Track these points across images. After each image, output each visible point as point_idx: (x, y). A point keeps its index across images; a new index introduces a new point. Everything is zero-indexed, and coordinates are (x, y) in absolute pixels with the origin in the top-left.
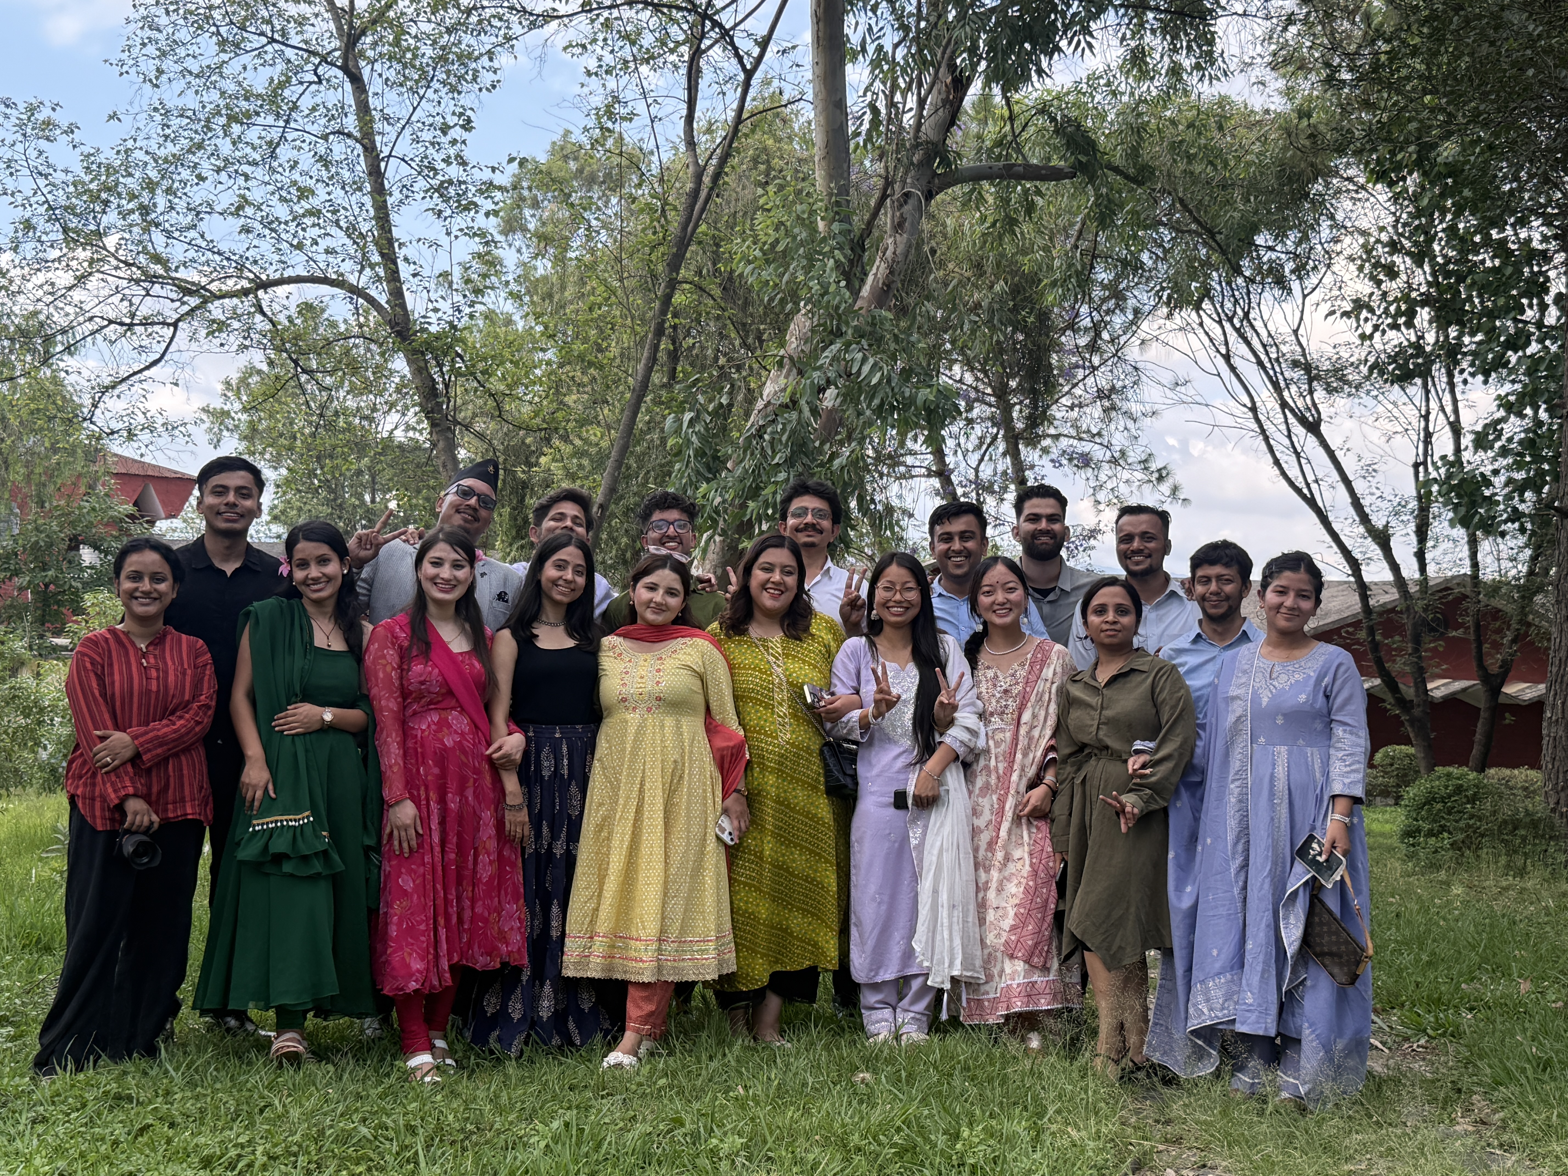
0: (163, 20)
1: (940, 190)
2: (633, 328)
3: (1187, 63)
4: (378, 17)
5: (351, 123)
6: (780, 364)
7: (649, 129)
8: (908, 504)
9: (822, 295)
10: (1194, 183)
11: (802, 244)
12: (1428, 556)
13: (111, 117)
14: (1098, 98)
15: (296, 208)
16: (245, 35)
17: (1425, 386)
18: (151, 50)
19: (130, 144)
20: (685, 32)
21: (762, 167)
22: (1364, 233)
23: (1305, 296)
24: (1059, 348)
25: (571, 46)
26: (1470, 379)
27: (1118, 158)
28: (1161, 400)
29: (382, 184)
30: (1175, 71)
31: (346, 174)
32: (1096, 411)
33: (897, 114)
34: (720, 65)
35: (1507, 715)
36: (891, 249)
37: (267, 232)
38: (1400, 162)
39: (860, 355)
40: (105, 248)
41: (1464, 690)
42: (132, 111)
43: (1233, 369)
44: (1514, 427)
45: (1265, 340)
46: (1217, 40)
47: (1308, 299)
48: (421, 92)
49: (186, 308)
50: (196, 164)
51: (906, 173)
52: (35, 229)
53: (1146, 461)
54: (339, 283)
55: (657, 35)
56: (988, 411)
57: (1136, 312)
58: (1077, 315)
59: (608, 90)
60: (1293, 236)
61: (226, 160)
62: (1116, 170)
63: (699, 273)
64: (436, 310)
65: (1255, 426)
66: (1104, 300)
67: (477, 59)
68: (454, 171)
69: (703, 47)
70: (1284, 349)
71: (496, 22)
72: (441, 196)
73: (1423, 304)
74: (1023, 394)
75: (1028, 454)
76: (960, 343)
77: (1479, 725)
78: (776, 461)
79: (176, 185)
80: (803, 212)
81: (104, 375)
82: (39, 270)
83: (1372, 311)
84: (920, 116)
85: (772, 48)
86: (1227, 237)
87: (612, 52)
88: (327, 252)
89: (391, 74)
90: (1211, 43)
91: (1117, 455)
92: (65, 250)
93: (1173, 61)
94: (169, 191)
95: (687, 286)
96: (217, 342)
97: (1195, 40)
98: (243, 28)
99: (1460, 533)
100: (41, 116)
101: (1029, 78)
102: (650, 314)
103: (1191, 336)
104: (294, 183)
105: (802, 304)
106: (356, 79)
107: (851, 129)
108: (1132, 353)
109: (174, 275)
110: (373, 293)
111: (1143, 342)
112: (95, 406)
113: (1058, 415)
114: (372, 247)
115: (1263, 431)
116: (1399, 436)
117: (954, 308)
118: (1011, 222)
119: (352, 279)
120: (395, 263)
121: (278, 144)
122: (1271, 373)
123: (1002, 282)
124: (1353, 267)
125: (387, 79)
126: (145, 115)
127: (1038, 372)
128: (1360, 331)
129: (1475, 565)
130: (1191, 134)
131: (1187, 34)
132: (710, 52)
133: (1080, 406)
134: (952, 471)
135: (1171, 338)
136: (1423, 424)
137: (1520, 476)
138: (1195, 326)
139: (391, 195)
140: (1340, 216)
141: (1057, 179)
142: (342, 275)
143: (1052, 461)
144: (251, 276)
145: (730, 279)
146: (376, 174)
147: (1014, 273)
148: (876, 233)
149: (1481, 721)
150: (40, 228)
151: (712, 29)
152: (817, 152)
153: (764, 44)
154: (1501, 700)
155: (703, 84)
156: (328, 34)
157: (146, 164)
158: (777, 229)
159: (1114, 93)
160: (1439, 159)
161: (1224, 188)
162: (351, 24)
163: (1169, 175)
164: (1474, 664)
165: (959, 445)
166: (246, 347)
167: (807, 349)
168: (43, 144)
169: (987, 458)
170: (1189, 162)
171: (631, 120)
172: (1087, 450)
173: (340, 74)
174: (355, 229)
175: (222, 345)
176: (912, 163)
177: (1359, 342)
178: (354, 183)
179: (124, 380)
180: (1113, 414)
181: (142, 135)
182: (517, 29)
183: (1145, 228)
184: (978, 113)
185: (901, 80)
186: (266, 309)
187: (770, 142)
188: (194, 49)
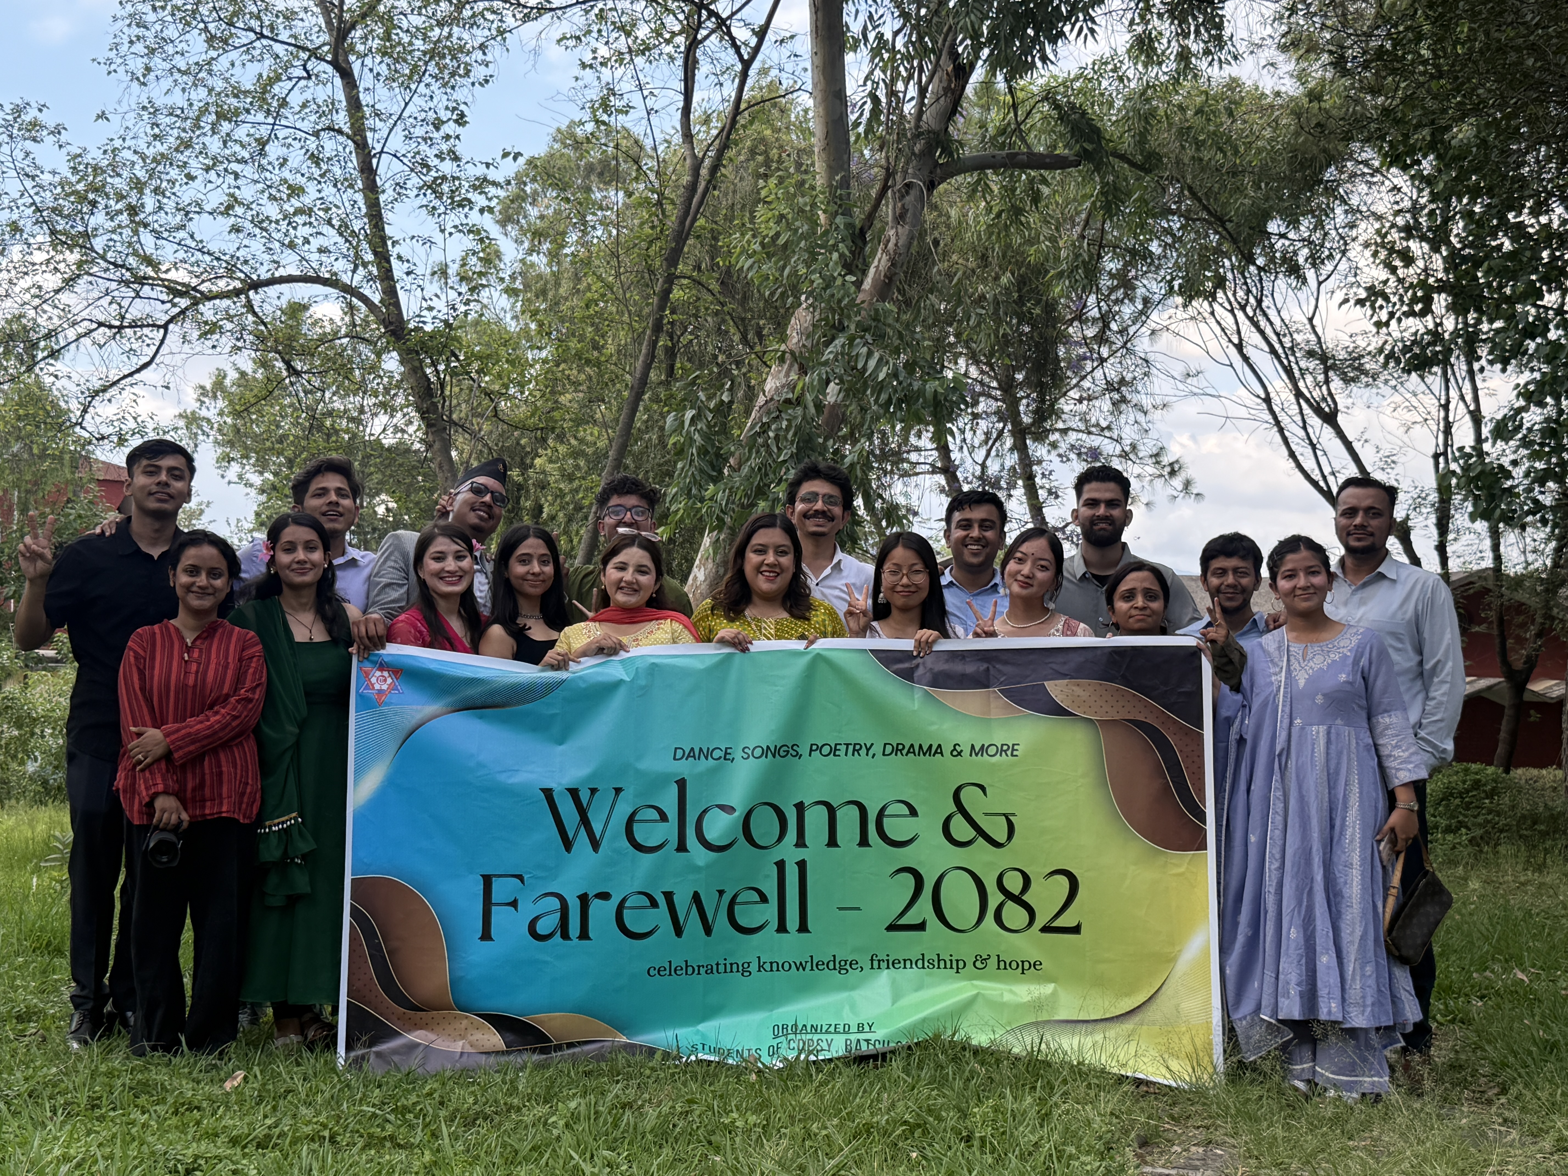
0: (151, 17)
1: (943, 180)
2: (630, 324)
3: (1196, 47)
4: (368, 11)
5: (342, 119)
6: (782, 359)
7: (645, 122)
8: (914, 503)
9: (825, 289)
10: (1203, 170)
11: (803, 237)
12: (1449, 549)
13: (99, 117)
14: (1105, 83)
15: (286, 207)
16: (233, 30)
17: (1445, 373)
18: (139, 48)
19: (118, 143)
20: (681, 22)
21: (760, 158)
22: (1379, 218)
23: (1320, 284)
24: (1066, 339)
25: (564, 38)
26: (1488, 367)
27: (1127, 144)
28: (1172, 392)
29: (374, 181)
30: (1184, 56)
31: (337, 171)
32: (1105, 404)
33: (897, 103)
34: (717, 55)
35: (1532, 712)
36: (893, 240)
37: (257, 231)
38: (1413, 146)
39: (864, 350)
40: (92, 249)
41: (1489, 688)
42: (120, 110)
43: (1246, 359)
44: (1534, 417)
45: (1278, 329)
46: (1226, 24)
47: (1323, 286)
48: (413, 87)
49: (176, 310)
50: (185, 163)
51: (907, 163)
52: (22, 231)
53: (1157, 455)
54: (333, 282)
55: (653, 26)
56: (994, 405)
57: (1146, 301)
58: (1085, 306)
59: (603, 83)
60: (1306, 223)
61: (214, 158)
62: (1123, 157)
63: (698, 267)
64: (430, 309)
65: (1269, 418)
66: (1112, 290)
67: (468, 53)
68: (447, 167)
69: (699, 37)
70: (1298, 338)
71: (489, 16)
72: (434, 192)
73: (1439, 290)
74: (1029, 387)
75: (1038, 450)
76: (964, 337)
77: (1504, 723)
78: (781, 458)
79: (164, 184)
80: (806, 204)
81: (95, 379)
82: (26, 273)
83: (1387, 299)
84: (921, 104)
85: (770, 36)
86: (1238, 225)
87: (607, 43)
88: (321, 250)
89: (384, 70)
90: (1220, 27)
91: (1127, 449)
92: (52, 253)
93: (1180, 45)
94: (157, 191)
95: (685, 281)
96: (209, 343)
97: (1203, 24)
98: (231, 24)
99: (1481, 526)
100: (27, 118)
101: (1033, 65)
102: (647, 310)
103: (1202, 326)
104: (285, 181)
105: (803, 298)
106: (346, 74)
107: (852, 117)
108: (1142, 345)
109: (163, 276)
110: (367, 292)
111: (1153, 332)
112: (85, 411)
113: (1066, 408)
114: (365, 245)
115: (1278, 423)
116: (1418, 426)
117: (959, 302)
118: (1017, 211)
119: (346, 279)
120: (388, 262)
121: (268, 141)
122: (1285, 362)
123: (1009, 274)
124: (1368, 253)
125: (378, 74)
126: (132, 115)
127: (1044, 365)
128: (1375, 319)
129: (1498, 558)
130: (1199, 121)
131: (1195, 18)
132: (707, 43)
133: (1089, 399)
134: (958, 467)
135: (1181, 328)
136: (1442, 414)
137: (1540, 465)
138: (1206, 315)
139: (383, 191)
140: (1354, 201)
141: (1062, 168)
142: (336, 274)
143: (1060, 455)
144: (242, 276)
145: (728, 272)
146: (368, 171)
147: (1019, 265)
148: (877, 224)
149: (1505, 718)
150: (27, 230)
151: (708, 18)
152: (817, 142)
153: (761, 33)
154: (1527, 697)
155: (699, 75)
156: (316, 29)
157: (133, 163)
158: (778, 223)
159: (1121, 79)
160: (1453, 142)
161: (1235, 174)
162: (340, 17)
163: (1177, 163)
164: (1498, 660)
165: (964, 440)
166: (239, 349)
167: (809, 344)
168: (29, 145)
169: (993, 453)
170: (1198, 149)
171: (627, 112)
172: (1095, 444)
173: (329, 69)
174: (347, 227)
175: (214, 347)
176: (913, 153)
177: (1374, 330)
178: (346, 179)
179: (114, 384)
180: (1123, 407)
181: (131, 135)
182: (510, 22)
183: (1154, 216)
184: (980, 98)
185: (902, 69)
186: (257, 309)
187: (768, 132)
188: (181, 47)
